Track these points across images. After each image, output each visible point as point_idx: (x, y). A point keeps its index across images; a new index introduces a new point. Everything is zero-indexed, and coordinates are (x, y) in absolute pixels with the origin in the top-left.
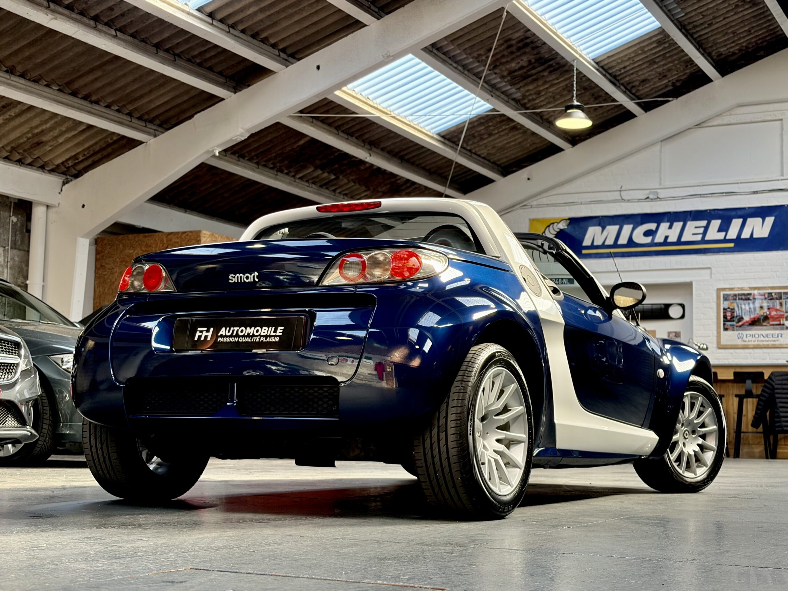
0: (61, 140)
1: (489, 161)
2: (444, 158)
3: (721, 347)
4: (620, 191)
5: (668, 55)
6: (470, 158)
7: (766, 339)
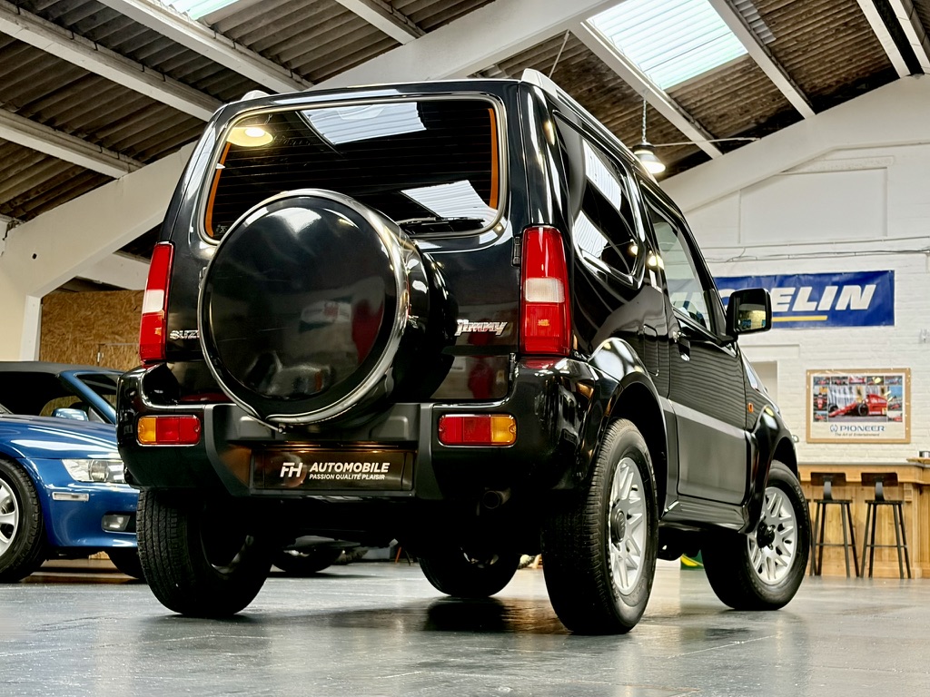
3: (810, 441)
5: (753, 87)
7: (865, 432)
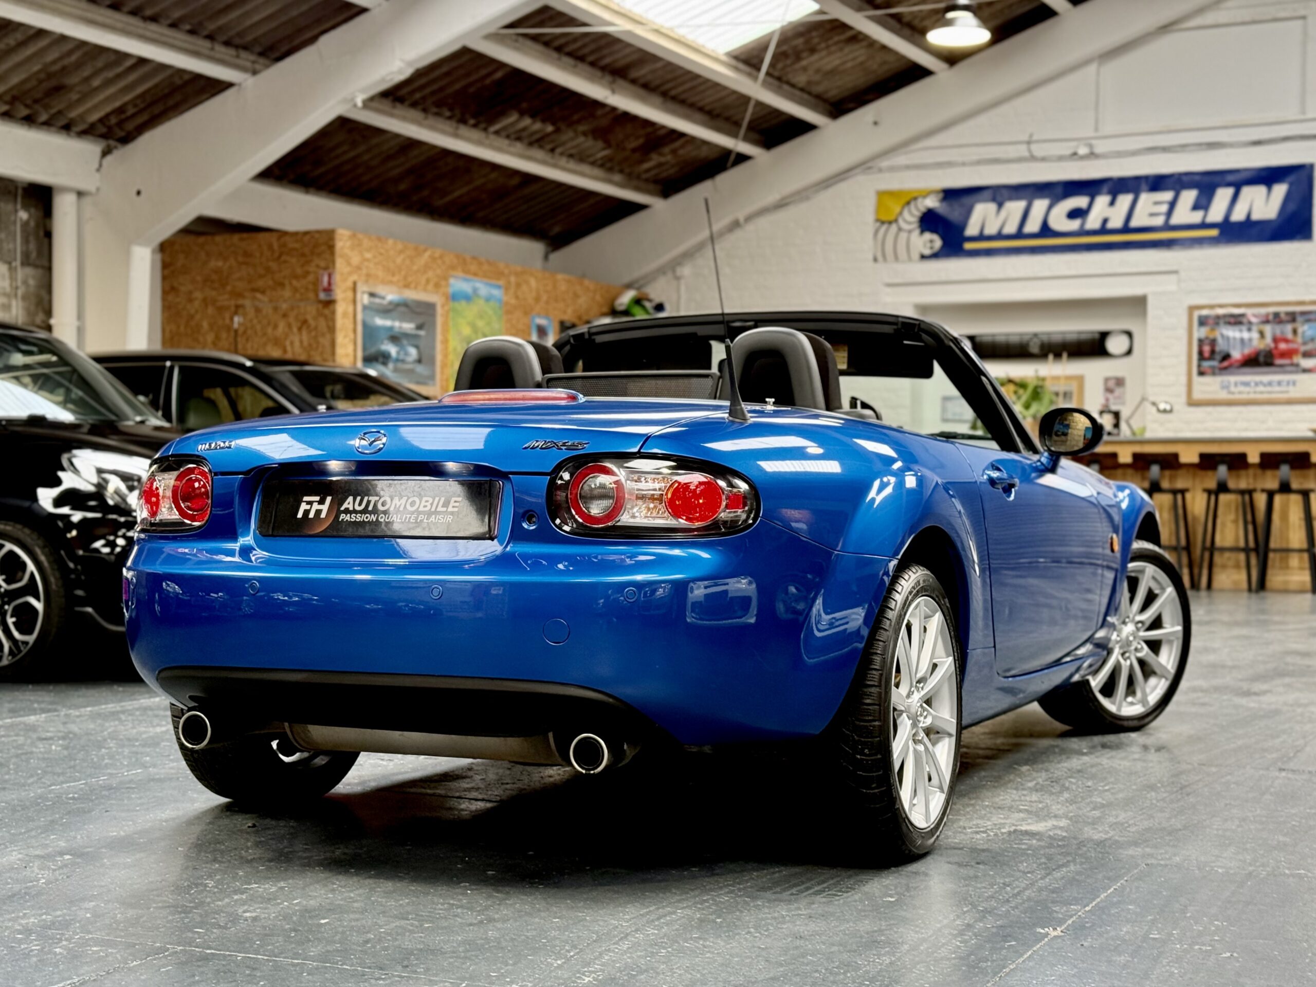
0: (96, 82)
1: (809, 93)
2: (734, 92)
3: (1193, 403)
4: (1029, 143)
6: (778, 91)
7: (1269, 389)
